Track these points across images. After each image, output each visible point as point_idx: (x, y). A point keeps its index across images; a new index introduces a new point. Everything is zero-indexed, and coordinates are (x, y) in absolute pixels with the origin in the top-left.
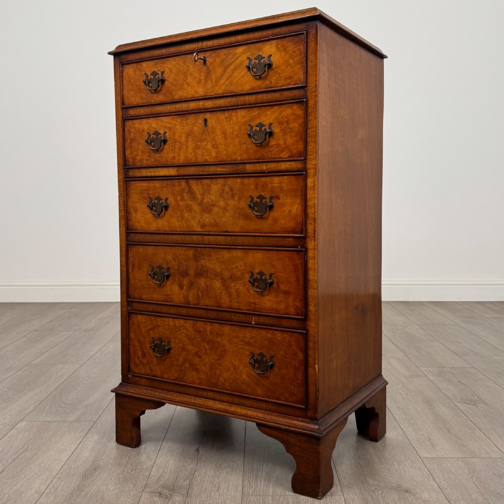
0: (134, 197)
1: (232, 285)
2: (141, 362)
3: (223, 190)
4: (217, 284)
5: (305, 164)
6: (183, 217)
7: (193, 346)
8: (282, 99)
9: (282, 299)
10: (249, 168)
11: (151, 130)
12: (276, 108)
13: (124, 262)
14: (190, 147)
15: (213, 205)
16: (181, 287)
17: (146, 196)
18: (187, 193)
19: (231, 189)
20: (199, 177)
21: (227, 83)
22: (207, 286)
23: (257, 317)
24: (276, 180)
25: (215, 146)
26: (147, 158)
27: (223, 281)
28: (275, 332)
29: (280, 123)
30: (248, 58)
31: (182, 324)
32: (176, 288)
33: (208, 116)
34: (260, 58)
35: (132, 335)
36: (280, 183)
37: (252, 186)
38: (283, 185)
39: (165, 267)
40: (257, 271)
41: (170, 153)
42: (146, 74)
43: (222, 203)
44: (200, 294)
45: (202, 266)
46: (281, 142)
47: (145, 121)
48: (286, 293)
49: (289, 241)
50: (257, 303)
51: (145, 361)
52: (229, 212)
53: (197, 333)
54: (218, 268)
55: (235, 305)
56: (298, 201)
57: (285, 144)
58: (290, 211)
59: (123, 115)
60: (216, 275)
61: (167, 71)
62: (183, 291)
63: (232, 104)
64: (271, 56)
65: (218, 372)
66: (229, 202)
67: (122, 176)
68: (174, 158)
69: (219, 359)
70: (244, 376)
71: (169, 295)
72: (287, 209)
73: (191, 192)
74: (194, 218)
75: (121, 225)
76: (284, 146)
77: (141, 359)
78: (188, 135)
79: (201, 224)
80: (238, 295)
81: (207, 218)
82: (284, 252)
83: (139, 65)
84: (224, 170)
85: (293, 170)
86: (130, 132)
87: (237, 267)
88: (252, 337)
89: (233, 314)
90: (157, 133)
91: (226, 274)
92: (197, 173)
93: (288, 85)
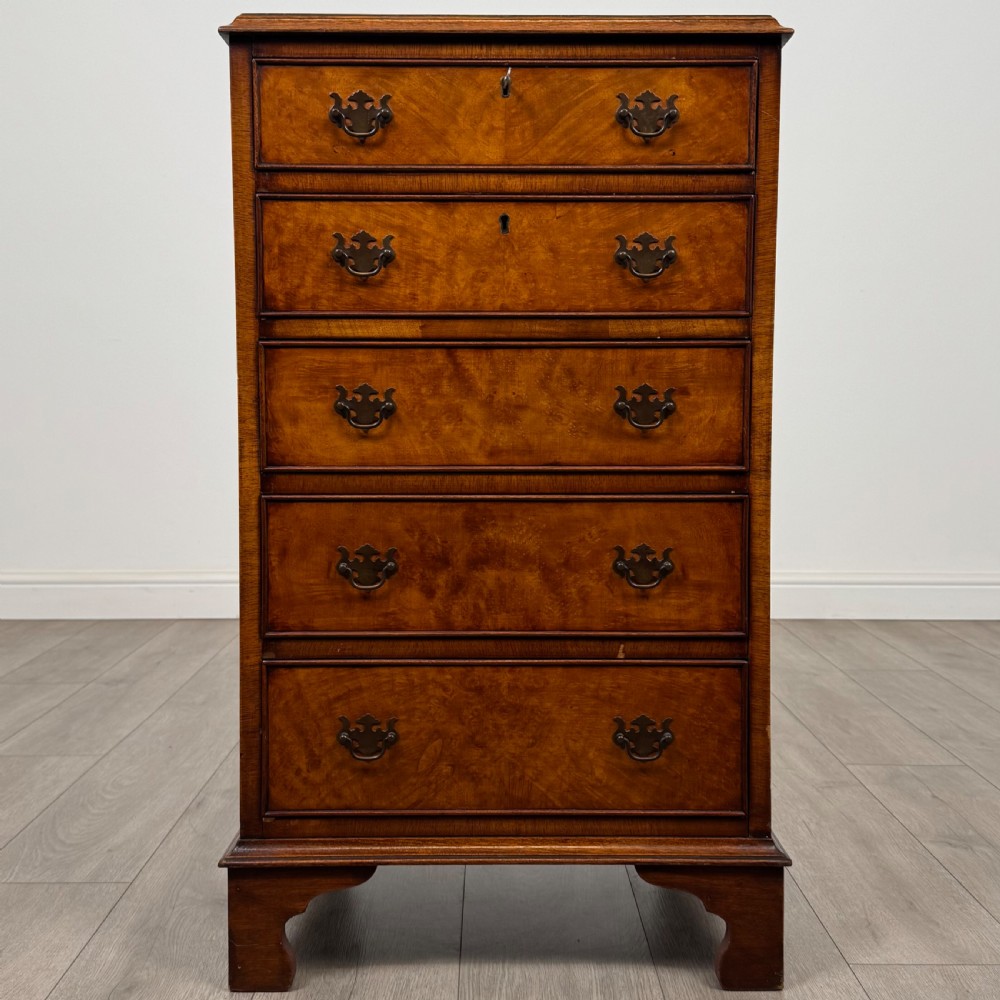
0: (289, 388)
1: (571, 579)
2: (305, 781)
3: (549, 374)
4: (531, 580)
5: (749, 325)
6: (435, 434)
7: (463, 724)
8: (697, 190)
9: (692, 600)
10: (615, 328)
11: (345, 229)
12: (683, 207)
13: (254, 545)
14: (459, 276)
15: (521, 407)
16: (430, 593)
17: (328, 384)
18: (450, 379)
19: (570, 372)
20: (484, 345)
21: (562, 143)
22: (502, 587)
23: (631, 644)
24: (682, 355)
25: (528, 276)
26: (331, 294)
27: (546, 572)
28: (675, 670)
29: (692, 239)
30: (618, 97)
31: (430, 678)
32: (413, 596)
33: (511, 210)
34: (647, 99)
35: (277, 720)
36: (692, 361)
37: (623, 367)
38: (699, 365)
39: (381, 548)
40: (633, 544)
41: (402, 285)
42: (334, 96)
43: (545, 403)
44: (482, 605)
45: (488, 541)
46: (695, 277)
47: (325, 206)
48: (702, 587)
49: (709, 480)
50: (633, 613)
51: (316, 776)
52: (564, 422)
53: (470, 694)
54: (531, 544)
55: (577, 620)
56: (734, 399)
57: (703, 280)
58: (713, 420)
59: (257, 186)
60: (527, 560)
61: (398, 97)
62: (437, 603)
63: (576, 188)
64: (675, 97)
65: (530, 773)
66: (564, 401)
67: (251, 336)
68: (414, 297)
69: (533, 745)
70: (599, 772)
71: (394, 613)
72: (705, 414)
73: (460, 375)
74: (467, 435)
75: (246, 454)
76: (701, 287)
77: (304, 775)
78: (454, 248)
79: (488, 448)
80: (585, 600)
81: (503, 436)
82: (698, 504)
83: (314, 73)
84: (552, 329)
85: (721, 335)
86: (279, 230)
87: (582, 540)
88: (619, 687)
89: (569, 643)
90: (364, 238)
91: (554, 558)
92: (479, 334)
93: (712, 163)
